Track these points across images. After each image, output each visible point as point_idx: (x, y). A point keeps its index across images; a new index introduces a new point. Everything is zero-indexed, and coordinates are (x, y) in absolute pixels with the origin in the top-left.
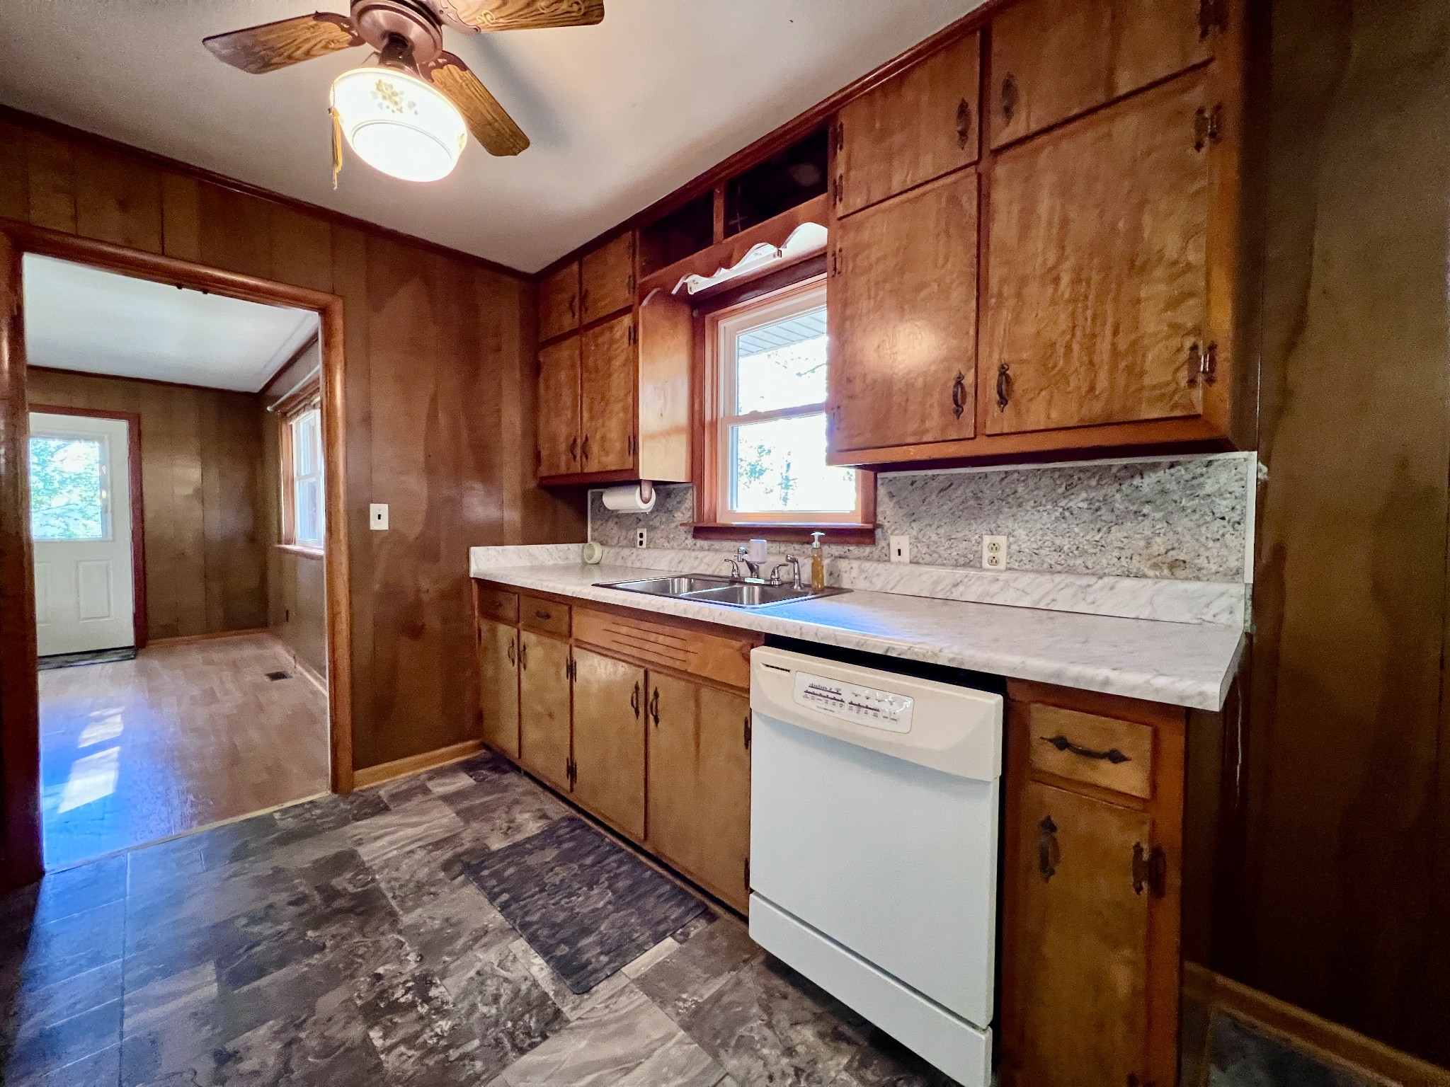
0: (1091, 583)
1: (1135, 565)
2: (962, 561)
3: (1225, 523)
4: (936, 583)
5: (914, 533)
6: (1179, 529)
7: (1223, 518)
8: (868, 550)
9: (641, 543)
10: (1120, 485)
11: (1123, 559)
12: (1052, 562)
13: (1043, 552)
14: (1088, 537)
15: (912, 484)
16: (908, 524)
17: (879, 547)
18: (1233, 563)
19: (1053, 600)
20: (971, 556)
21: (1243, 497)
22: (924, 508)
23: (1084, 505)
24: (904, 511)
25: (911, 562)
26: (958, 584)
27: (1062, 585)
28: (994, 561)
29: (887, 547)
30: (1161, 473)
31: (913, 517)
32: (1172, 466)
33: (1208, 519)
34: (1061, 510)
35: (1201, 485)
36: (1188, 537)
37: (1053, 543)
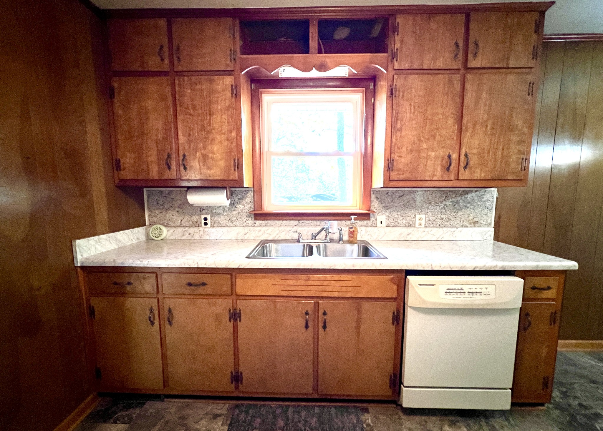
0: (455, 230)
1: (464, 223)
2: (407, 225)
3: (488, 209)
4: (400, 234)
5: (388, 214)
6: (477, 212)
7: (488, 208)
8: (366, 222)
9: (206, 224)
10: (462, 197)
11: (461, 221)
12: (440, 224)
13: (437, 220)
14: (452, 215)
15: (387, 193)
16: (385, 211)
17: (371, 221)
18: (489, 222)
19: (443, 237)
20: (411, 223)
21: (493, 202)
22: (392, 204)
23: (451, 204)
24: (384, 205)
25: (386, 226)
26: (409, 234)
27: (446, 232)
28: (420, 224)
29: (375, 221)
30: (473, 194)
31: (387, 208)
32: (476, 191)
33: (484, 208)
34: (443, 205)
35: (483, 198)
36: (479, 214)
37: (440, 217)
